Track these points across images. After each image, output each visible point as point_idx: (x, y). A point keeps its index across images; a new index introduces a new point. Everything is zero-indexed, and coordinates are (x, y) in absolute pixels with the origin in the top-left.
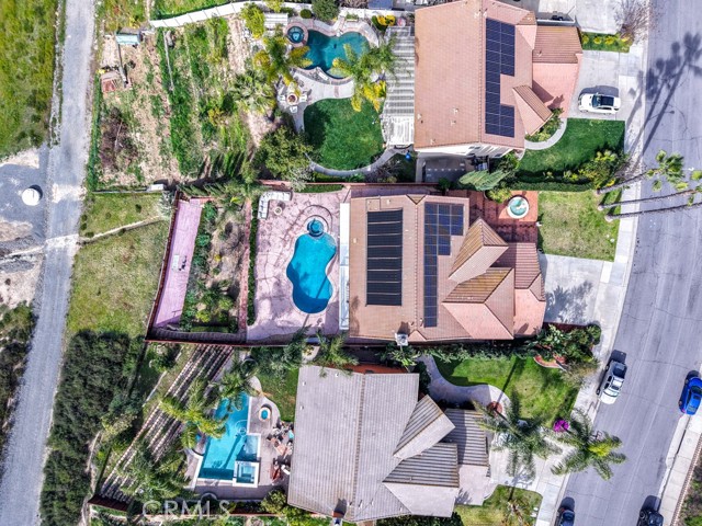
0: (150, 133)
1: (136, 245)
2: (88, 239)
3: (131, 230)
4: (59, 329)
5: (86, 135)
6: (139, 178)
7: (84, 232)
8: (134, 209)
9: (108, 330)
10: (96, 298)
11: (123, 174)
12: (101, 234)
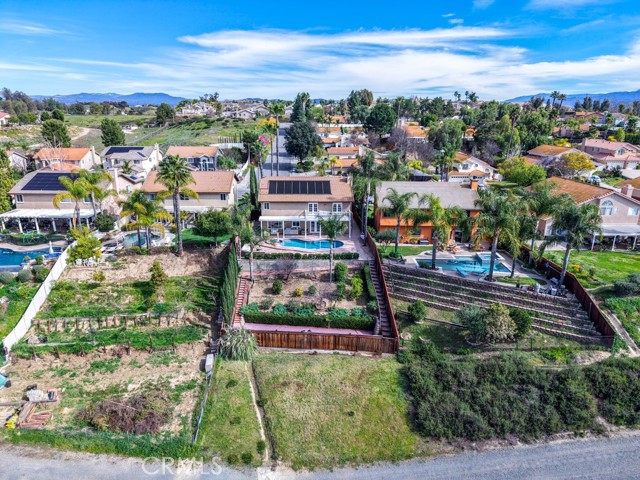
0: (133, 376)
1: (281, 380)
2: (267, 452)
3: (259, 393)
4: (420, 469)
5: (94, 460)
6: (189, 387)
7: (256, 456)
8: (232, 390)
9: (399, 389)
10: (359, 416)
11: (177, 408)
12: (262, 431)
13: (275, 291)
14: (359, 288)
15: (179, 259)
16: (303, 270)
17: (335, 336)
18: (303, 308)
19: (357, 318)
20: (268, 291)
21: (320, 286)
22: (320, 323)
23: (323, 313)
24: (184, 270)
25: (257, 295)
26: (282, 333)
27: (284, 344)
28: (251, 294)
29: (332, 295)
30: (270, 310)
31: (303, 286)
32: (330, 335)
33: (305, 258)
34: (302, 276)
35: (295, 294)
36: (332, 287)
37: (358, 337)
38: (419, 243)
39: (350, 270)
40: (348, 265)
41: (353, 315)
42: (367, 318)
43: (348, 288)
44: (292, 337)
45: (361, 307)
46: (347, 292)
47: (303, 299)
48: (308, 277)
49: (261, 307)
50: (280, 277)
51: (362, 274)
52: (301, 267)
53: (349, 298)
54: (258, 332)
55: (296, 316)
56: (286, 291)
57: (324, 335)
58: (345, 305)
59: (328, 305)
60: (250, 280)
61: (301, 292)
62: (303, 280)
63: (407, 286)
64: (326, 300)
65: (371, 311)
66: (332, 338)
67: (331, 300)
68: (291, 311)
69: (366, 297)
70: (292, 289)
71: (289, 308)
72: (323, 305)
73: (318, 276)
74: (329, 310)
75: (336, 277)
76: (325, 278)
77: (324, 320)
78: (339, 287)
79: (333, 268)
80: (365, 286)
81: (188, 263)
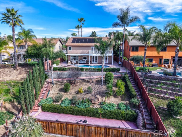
13: (65, 90)
14: (123, 88)
15: (15, 71)
16: (85, 78)
17: (106, 128)
18: (82, 102)
19: (123, 111)
20: (61, 90)
21: (95, 88)
22: (94, 114)
23: (96, 106)
24: (15, 77)
25: (54, 92)
26: (62, 123)
27: (64, 132)
28: (51, 92)
29: (103, 93)
30: (60, 103)
31: (84, 87)
32: (101, 127)
33: (86, 70)
34: (84, 81)
35: (78, 92)
36: (103, 88)
37: (127, 131)
38: (152, 66)
39: (115, 78)
40: (114, 74)
41: (119, 109)
42: (131, 112)
43: (115, 89)
44: (70, 126)
45: (124, 102)
46: (114, 91)
47: (84, 96)
48: (88, 82)
49: (54, 101)
50: (70, 82)
51: (124, 79)
52: (84, 76)
53: (115, 95)
54: (43, 121)
55: (77, 108)
56: (72, 90)
57: (96, 127)
58: (112, 101)
59: (100, 100)
60: (52, 83)
61: (82, 91)
62: (85, 83)
63: (158, 87)
64: (99, 97)
65: (133, 106)
66: (103, 130)
67: (102, 96)
68: (73, 104)
69: (128, 95)
70: (76, 89)
71: (73, 102)
72: (97, 100)
73: (94, 81)
74: (101, 104)
75: (106, 81)
76: (98, 82)
77: (97, 112)
78: (108, 88)
79: (103, 76)
80: (127, 86)
81: (20, 73)
